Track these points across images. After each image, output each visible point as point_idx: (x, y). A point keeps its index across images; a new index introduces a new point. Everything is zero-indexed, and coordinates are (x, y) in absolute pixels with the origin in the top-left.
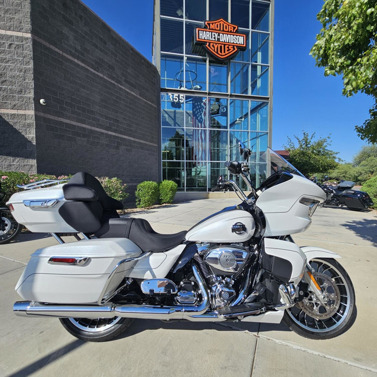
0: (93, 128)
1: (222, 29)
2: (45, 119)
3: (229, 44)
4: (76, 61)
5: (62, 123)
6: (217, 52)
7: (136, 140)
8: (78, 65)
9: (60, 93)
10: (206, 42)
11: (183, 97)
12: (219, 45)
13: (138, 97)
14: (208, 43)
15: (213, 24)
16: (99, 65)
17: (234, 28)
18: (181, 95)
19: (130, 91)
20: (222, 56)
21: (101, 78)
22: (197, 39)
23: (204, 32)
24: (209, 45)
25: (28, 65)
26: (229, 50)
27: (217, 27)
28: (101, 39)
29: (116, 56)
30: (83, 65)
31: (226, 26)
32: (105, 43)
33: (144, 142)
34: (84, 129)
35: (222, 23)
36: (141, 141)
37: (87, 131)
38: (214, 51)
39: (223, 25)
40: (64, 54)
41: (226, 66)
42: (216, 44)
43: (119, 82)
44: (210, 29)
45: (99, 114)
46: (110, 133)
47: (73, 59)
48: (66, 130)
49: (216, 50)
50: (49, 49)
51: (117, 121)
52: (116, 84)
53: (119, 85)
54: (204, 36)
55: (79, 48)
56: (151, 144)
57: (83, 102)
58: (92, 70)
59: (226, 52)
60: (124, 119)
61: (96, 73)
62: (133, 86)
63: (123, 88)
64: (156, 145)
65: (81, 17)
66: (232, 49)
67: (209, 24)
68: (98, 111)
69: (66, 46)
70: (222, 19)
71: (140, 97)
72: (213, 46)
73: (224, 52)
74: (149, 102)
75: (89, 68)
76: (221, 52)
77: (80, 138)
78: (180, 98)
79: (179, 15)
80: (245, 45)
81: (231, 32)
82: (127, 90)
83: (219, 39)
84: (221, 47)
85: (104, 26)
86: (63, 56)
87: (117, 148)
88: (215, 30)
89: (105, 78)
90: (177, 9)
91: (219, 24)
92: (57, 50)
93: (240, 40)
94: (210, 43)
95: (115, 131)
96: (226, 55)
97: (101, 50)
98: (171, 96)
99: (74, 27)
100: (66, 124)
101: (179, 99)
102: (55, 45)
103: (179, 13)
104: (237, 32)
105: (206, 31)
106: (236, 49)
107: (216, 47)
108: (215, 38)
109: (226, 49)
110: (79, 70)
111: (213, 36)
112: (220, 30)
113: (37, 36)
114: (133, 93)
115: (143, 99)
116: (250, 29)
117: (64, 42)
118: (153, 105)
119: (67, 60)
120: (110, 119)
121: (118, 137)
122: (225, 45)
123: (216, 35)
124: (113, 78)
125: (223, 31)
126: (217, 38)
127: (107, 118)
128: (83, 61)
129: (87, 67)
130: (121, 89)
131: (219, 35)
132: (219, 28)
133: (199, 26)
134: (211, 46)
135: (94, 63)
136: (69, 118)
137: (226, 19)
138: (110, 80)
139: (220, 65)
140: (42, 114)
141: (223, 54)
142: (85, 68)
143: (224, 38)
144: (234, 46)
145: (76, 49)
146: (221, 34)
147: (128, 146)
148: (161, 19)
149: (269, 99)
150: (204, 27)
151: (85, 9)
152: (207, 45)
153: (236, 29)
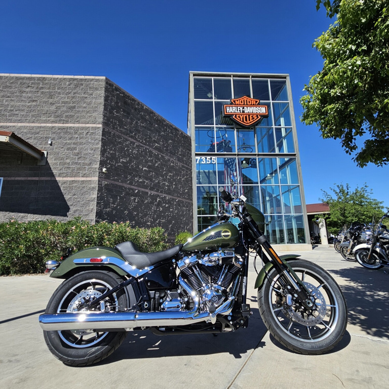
0: (140, 189)
1: (245, 104)
3: (253, 114)
5: (116, 185)
6: (243, 121)
10: (233, 115)
11: (215, 159)
12: (244, 116)
15: (237, 101)
17: (256, 102)
18: (213, 157)
19: (169, 158)
20: (247, 123)
22: (225, 113)
24: (236, 117)
25: (98, 145)
26: (253, 118)
27: (242, 102)
30: (135, 141)
31: (249, 101)
33: (181, 199)
35: (245, 99)
38: (240, 120)
39: (247, 101)
41: (253, 130)
42: (241, 115)
44: (235, 105)
46: (152, 192)
48: (119, 191)
49: (242, 120)
54: (231, 110)
56: (187, 201)
61: (144, 146)
66: (256, 118)
67: (234, 101)
70: (245, 96)
71: (178, 162)
72: (239, 117)
73: (249, 120)
76: (246, 120)
78: (213, 160)
79: (210, 97)
80: (267, 114)
81: (254, 105)
83: (243, 112)
84: (246, 117)
88: (240, 105)
89: (151, 149)
90: (207, 93)
91: (243, 100)
93: (263, 110)
94: (236, 115)
96: (251, 122)
98: (204, 159)
100: (120, 186)
101: (211, 161)
103: (209, 95)
104: (259, 104)
105: (232, 107)
106: (260, 117)
107: (241, 117)
108: (240, 111)
109: (251, 118)
111: (239, 110)
112: (244, 104)
116: (271, 101)
118: (189, 167)
122: (249, 115)
123: (241, 109)
125: (247, 104)
131: (243, 108)
133: (226, 103)
134: (237, 117)
137: (249, 96)
139: (248, 130)
141: (248, 122)
143: (248, 110)
144: (257, 115)
146: (245, 108)
148: (195, 102)
149: (296, 155)
150: (230, 103)
151: (139, 104)
152: (234, 117)
153: (258, 102)
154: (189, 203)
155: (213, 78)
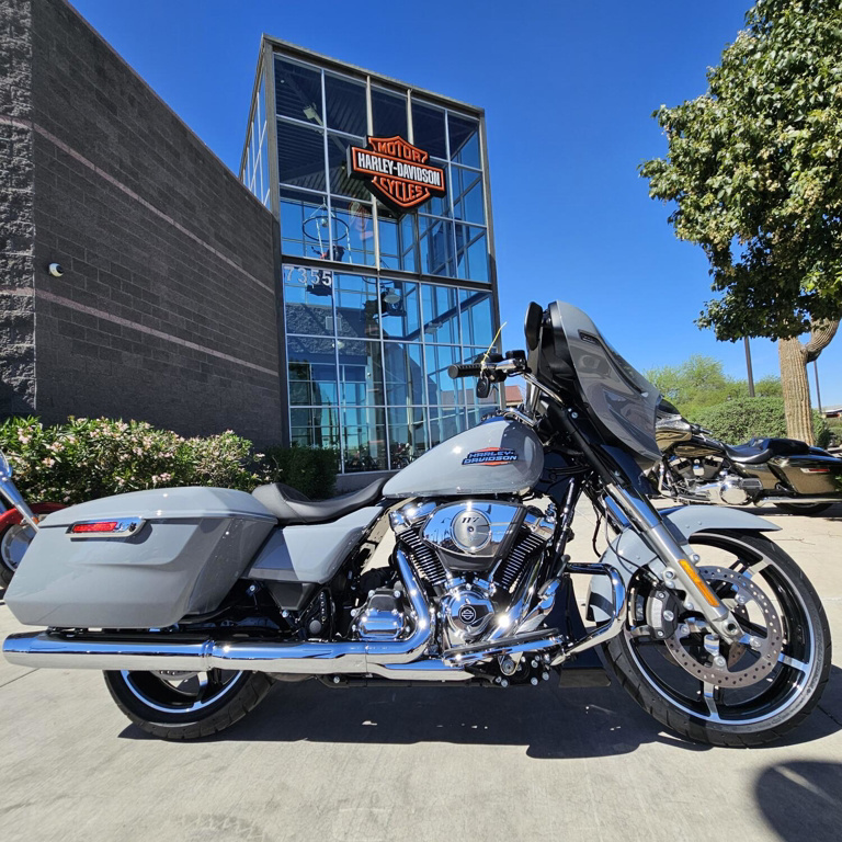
0: (157, 333)
1: (399, 155)
2: (57, 308)
3: (415, 183)
4: (121, 186)
5: (91, 319)
6: (394, 196)
7: (239, 362)
8: (126, 197)
9: (89, 253)
10: (373, 175)
11: (331, 276)
12: (397, 183)
13: (241, 270)
14: (375, 178)
15: (382, 143)
16: (165, 199)
17: (422, 156)
18: (326, 271)
19: (224, 258)
20: (403, 203)
21: (171, 226)
22: (355, 168)
23: (368, 156)
24: (378, 181)
25: (23, 188)
26: (415, 193)
27: (391, 150)
28: (169, 147)
29: (198, 184)
30: (135, 196)
31: (407, 151)
32: (177, 156)
33: (253, 366)
34: (138, 334)
35: (398, 143)
36: (249, 365)
37: (142, 338)
38: (388, 192)
39: (402, 148)
40: (99, 171)
41: (394, 221)
42: (391, 180)
43: (205, 238)
44: (377, 151)
45: (167, 302)
46: (188, 344)
47: (116, 183)
48: (101, 335)
49: (391, 191)
50: (67, 157)
51: (203, 320)
52: (199, 241)
53: (205, 244)
54: (369, 162)
55: (128, 162)
56: (266, 371)
57: (135, 275)
58: (153, 209)
59: (410, 198)
60: (216, 316)
61: (161, 215)
62: (230, 248)
63: (212, 250)
64: (276, 374)
65: (132, 101)
66: (421, 193)
67: (375, 143)
68: (166, 296)
69: (103, 155)
70: (398, 137)
71: (244, 272)
72: (386, 183)
73: (407, 196)
74: (260, 283)
75: (147, 204)
76: (401, 195)
77: (128, 353)
78: (324, 277)
79: (309, 117)
80: (443, 188)
81: (417, 161)
82: (219, 254)
83: (395, 173)
84: (400, 187)
85: (176, 123)
86: (96, 174)
87: (203, 378)
88: (388, 154)
89: (178, 226)
90: (304, 106)
91: (393, 144)
92: (83, 160)
93: (434, 178)
94: (379, 177)
95: (199, 341)
96: (410, 201)
97: (169, 169)
98: (305, 272)
99: (118, 118)
100: (102, 320)
101: (321, 279)
102: (81, 150)
103: (309, 113)
104: (428, 162)
105: (371, 155)
106: (428, 194)
107: (391, 185)
108: (388, 169)
109: (410, 191)
110: (127, 206)
111: (385, 166)
112: (396, 156)
113: (46, 129)
114: (229, 261)
115: (249, 275)
116: (449, 160)
117: (99, 146)
118: (268, 288)
119: (106, 183)
120: (188, 314)
121: (203, 354)
122: (407, 184)
123: (391, 165)
124: (193, 230)
125: (403, 157)
126: (393, 170)
127: (182, 311)
128: (136, 189)
129: (142, 201)
130: (207, 251)
131: (395, 165)
132: (394, 152)
133: (356, 144)
134: (382, 183)
135: (155, 195)
136: (106, 309)
137: (405, 137)
138: (187, 232)
140: (50, 297)
141: (406, 200)
142: (138, 202)
143: (405, 171)
144: (423, 188)
145: (121, 161)
146: (398, 164)
147: (224, 375)
148: (278, 122)
149: (492, 286)
150: (365, 145)
151: (140, 86)
152: (374, 181)
153: (425, 157)
154: (271, 376)
155: (323, 71)
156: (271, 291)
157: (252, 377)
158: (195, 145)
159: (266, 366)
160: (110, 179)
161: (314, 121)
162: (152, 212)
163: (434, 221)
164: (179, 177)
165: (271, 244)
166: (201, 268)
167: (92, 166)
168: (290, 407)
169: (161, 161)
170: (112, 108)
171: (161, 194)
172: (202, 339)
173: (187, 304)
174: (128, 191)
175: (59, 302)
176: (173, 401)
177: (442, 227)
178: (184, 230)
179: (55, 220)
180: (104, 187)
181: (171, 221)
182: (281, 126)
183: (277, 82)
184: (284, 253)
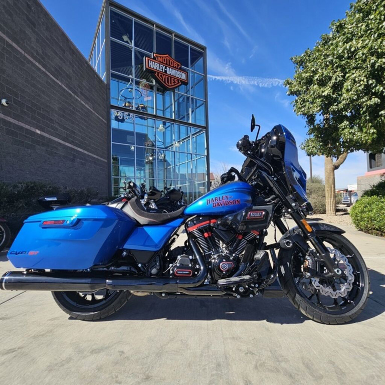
0: (53, 138)
2: (4, 121)
3: (175, 78)
4: (37, 64)
5: (21, 128)
6: (165, 82)
7: (90, 154)
8: (39, 69)
9: (21, 95)
10: (156, 72)
12: (167, 77)
13: (92, 110)
14: (157, 73)
15: (160, 57)
16: (58, 72)
17: (178, 65)
18: (132, 115)
19: (84, 104)
21: (60, 86)
23: (153, 63)
24: (158, 75)
26: (175, 82)
27: (164, 61)
28: (60, 47)
29: (73, 66)
30: (44, 70)
31: (172, 62)
32: (64, 51)
33: (96, 157)
36: (94, 156)
37: (46, 140)
38: (162, 80)
39: (169, 61)
40: (26, 55)
41: (161, 93)
43: (75, 93)
44: (158, 61)
45: (58, 123)
46: (67, 144)
47: (34, 62)
48: (26, 137)
49: (164, 80)
50: (11, 46)
51: (74, 133)
52: (73, 94)
53: (76, 97)
54: (153, 65)
55: (40, 52)
56: (102, 159)
57: (42, 108)
59: (173, 84)
60: (80, 131)
61: (56, 80)
62: (87, 99)
63: (79, 99)
64: (106, 161)
66: (177, 82)
67: (157, 57)
68: (57, 120)
69: (28, 47)
70: (167, 55)
72: (161, 76)
73: (171, 83)
74: (100, 118)
75: (49, 74)
76: (168, 82)
77: (38, 146)
79: (125, 40)
80: (187, 81)
81: (176, 67)
82: (82, 102)
83: (166, 72)
84: (168, 78)
85: (63, 35)
86: (25, 56)
87: (73, 160)
88: (163, 63)
89: (63, 86)
91: (165, 58)
92: (19, 49)
93: (184, 76)
94: (158, 73)
96: (172, 86)
97: (60, 58)
99: (36, 30)
100: (27, 129)
102: (18, 43)
103: (125, 38)
104: (181, 69)
105: (155, 62)
106: (180, 83)
107: (164, 77)
108: (162, 69)
109: (172, 81)
110: (40, 74)
111: (161, 68)
112: (167, 64)
114: (87, 106)
115: (95, 113)
116: (190, 69)
117: (27, 42)
118: (103, 120)
119: (29, 61)
120: (67, 129)
121: (74, 149)
122: (171, 78)
123: (164, 68)
124: (70, 88)
125: (169, 65)
126: (165, 70)
127: (64, 128)
128: (44, 66)
129: (47, 73)
130: (77, 100)
131: (166, 68)
132: (165, 63)
133: (148, 56)
135: (53, 70)
136: (29, 124)
138: (68, 90)
140: (2, 116)
141: (170, 85)
142: (45, 73)
143: (170, 71)
144: (178, 80)
145: (37, 52)
146: (167, 68)
147: (83, 160)
148: (111, 41)
149: (206, 128)
150: (152, 57)
151: (46, 15)
152: (156, 74)
153: (180, 66)
154: (104, 162)
155: (134, 19)
156: (105, 121)
157: (95, 161)
158: (72, 47)
159: (101, 157)
160: (32, 60)
161: (127, 42)
162: (51, 78)
163: (180, 95)
164: (65, 62)
165: (106, 99)
166: (74, 108)
167: (23, 52)
168: (112, 177)
169: (56, 53)
170: (33, 24)
171: (56, 70)
172: (73, 142)
173: (67, 124)
174: (40, 67)
175: (6, 119)
176: (59, 171)
177: (184, 98)
178: (66, 88)
179: (4, 78)
180: (28, 63)
181: (60, 83)
182: (113, 43)
183: (111, 21)
184: (112, 103)
